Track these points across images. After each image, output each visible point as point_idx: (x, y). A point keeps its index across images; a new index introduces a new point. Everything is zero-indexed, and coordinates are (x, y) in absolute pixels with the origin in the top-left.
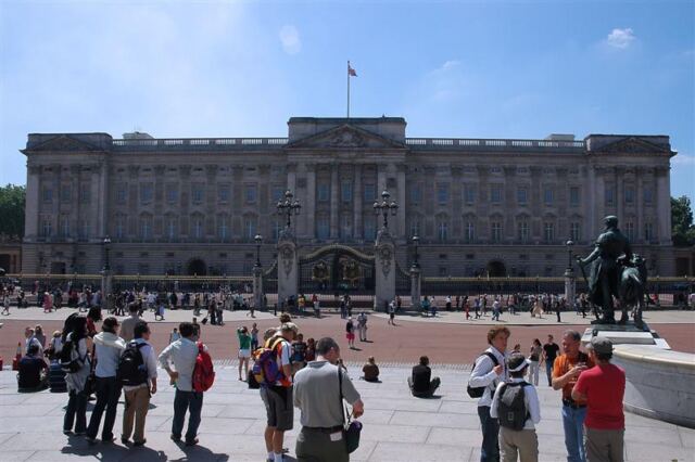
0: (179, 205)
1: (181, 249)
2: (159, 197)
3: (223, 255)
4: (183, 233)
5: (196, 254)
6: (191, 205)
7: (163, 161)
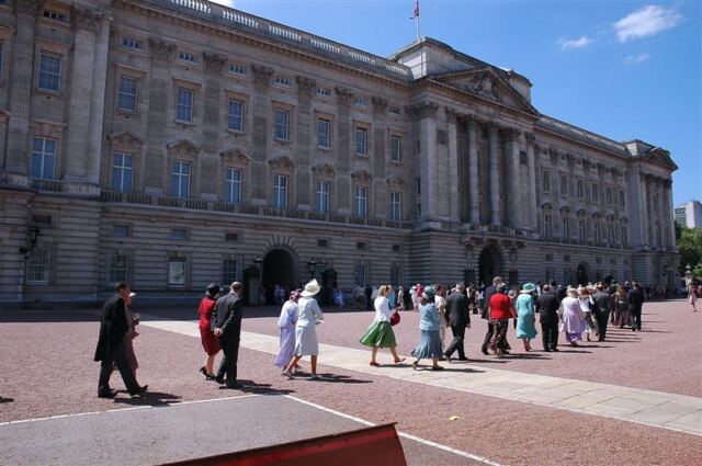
0: (249, 139)
1: (255, 227)
2: (212, 116)
3: (323, 243)
4: (259, 196)
5: (280, 238)
6: (271, 142)
7: (223, 47)
